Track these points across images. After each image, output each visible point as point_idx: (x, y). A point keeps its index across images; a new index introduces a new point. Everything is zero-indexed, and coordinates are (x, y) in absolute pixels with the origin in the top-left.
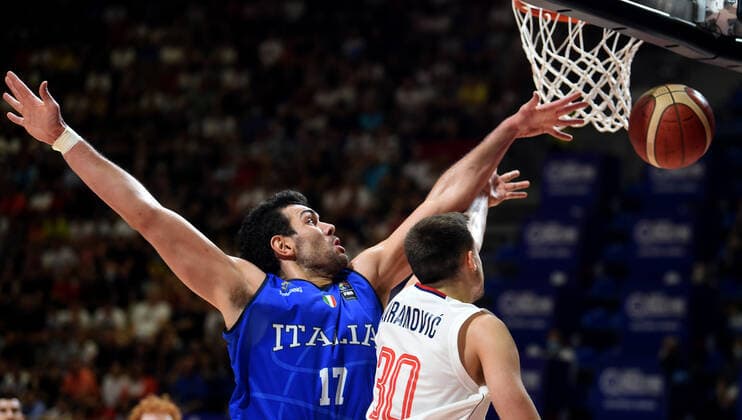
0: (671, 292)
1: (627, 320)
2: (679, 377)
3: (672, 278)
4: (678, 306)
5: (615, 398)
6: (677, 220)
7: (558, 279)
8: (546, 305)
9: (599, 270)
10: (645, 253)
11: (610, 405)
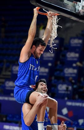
0: (74, 68)
1: (64, 74)
2: (75, 86)
3: (74, 65)
4: (75, 71)
5: (61, 91)
6: (76, 52)
7: (50, 64)
8: (47, 70)
9: (59, 63)
10: (69, 59)
11: (60, 92)
